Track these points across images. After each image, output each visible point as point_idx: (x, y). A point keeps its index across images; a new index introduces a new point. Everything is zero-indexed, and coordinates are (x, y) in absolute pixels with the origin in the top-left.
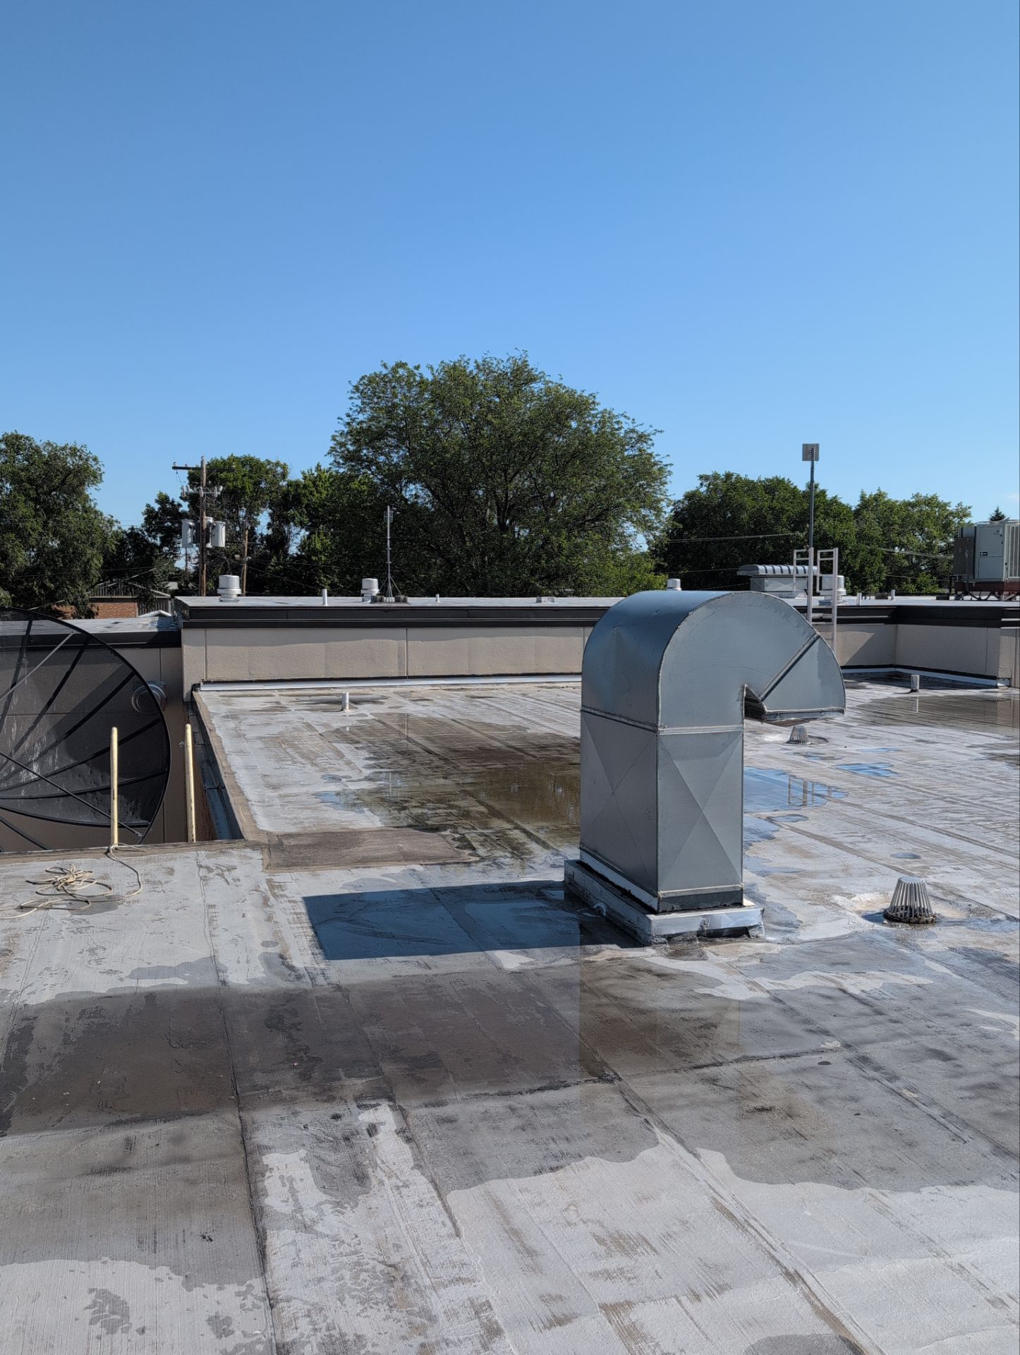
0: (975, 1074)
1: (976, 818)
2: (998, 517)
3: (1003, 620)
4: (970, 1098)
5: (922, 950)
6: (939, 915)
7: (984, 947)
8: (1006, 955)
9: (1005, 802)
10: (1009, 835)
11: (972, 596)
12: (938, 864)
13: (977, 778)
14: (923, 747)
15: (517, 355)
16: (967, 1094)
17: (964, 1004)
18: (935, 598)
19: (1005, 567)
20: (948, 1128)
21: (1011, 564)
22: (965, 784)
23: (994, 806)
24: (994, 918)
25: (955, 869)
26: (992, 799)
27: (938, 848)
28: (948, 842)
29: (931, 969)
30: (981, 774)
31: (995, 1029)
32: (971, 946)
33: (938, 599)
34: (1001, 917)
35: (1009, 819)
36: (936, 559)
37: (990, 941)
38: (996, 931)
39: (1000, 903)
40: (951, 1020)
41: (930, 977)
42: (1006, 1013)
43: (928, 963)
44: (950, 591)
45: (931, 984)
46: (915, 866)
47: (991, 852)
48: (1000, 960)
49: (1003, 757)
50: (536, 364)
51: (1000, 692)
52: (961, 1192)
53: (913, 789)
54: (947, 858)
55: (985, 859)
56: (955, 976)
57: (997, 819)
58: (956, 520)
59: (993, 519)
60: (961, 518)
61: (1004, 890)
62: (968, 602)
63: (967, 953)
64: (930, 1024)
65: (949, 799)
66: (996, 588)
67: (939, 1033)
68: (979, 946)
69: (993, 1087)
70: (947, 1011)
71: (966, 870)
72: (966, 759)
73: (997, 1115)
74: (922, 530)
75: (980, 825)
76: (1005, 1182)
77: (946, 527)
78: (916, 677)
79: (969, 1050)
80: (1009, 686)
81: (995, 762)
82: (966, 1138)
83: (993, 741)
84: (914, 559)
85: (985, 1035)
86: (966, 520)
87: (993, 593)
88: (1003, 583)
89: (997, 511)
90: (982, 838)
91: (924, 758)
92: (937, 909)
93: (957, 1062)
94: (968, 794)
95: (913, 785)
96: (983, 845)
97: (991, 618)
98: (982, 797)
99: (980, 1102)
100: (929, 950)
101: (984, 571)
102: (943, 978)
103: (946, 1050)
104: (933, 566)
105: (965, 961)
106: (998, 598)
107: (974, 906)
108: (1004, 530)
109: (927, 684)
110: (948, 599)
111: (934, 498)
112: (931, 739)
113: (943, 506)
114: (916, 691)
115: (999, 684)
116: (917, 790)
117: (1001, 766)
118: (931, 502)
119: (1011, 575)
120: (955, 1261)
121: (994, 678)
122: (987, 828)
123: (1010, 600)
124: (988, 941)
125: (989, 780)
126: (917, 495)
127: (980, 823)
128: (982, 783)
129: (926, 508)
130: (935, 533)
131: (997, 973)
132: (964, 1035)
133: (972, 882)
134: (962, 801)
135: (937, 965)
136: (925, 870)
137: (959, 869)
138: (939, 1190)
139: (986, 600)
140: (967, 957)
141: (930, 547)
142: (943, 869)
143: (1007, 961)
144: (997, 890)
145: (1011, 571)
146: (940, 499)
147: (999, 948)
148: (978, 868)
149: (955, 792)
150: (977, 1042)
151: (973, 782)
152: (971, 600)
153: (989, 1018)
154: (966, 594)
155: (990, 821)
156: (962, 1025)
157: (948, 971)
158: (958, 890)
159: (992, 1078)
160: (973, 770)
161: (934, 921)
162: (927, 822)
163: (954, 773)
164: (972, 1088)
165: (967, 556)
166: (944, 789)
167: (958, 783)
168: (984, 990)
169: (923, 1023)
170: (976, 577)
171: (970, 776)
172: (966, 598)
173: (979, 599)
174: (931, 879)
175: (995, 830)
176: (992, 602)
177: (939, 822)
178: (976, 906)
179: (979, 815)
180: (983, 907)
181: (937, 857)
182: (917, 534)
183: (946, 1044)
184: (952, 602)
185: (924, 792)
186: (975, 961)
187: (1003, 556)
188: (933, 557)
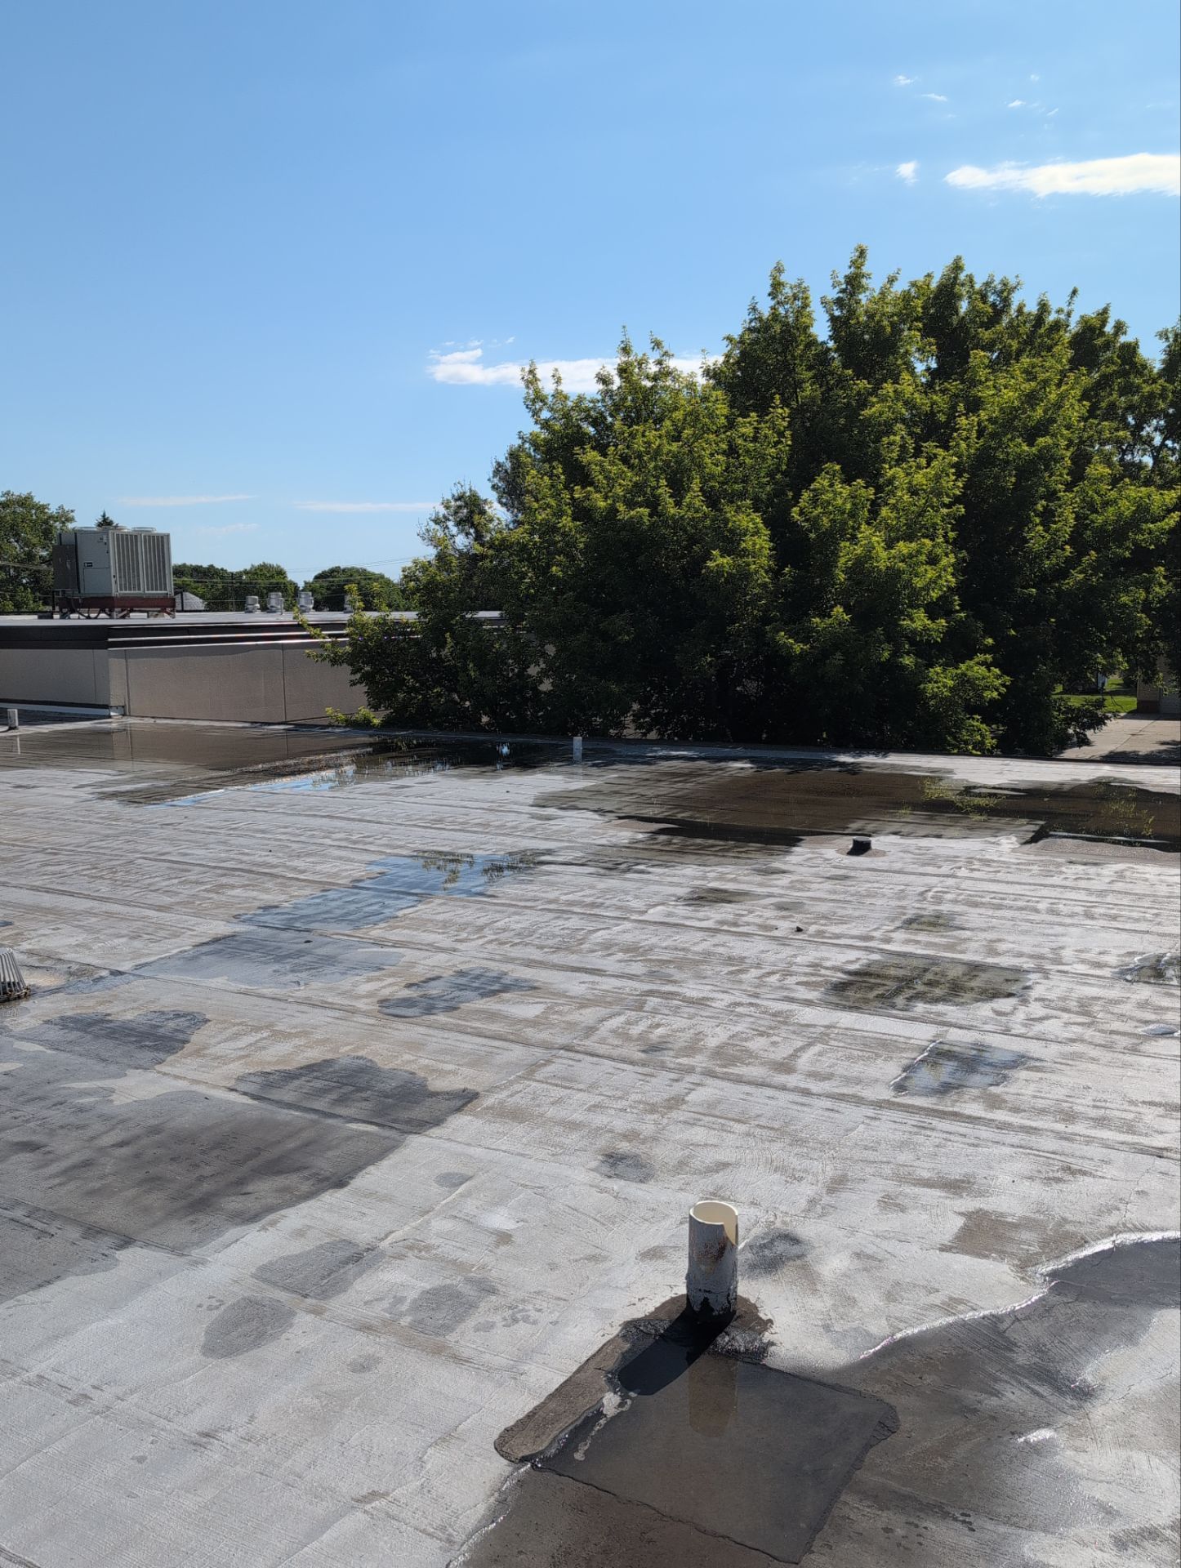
0: (66, 1156)
1: (81, 868)
2: (106, 523)
3: (110, 640)
4: (60, 1184)
5: (11, 1031)
6: (34, 986)
7: (84, 1011)
8: (109, 1015)
9: (114, 844)
10: (116, 880)
11: (80, 614)
12: (35, 927)
13: (83, 822)
14: (22, 792)
16: (57, 1181)
17: (58, 1081)
18: (36, 617)
19: (113, 580)
20: (32, 1227)
21: (120, 577)
22: (68, 831)
23: (101, 851)
24: (96, 976)
25: (54, 929)
26: (98, 844)
27: (36, 909)
28: (47, 900)
29: (21, 1051)
30: (89, 816)
31: (92, 1099)
32: (69, 1013)
33: (40, 618)
34: (104, 973)
35: (118, 863)
36: (39, 571)
37: (91, 1003)
38: (98, 990)
39: (103, 959)
40: (43, 1103)
41: (19, 1060)
42: (105, 1078)
43: (18, 1045)
44: (54, 608)
45: (20, 1068)
46: (7, 934)
47: (95, 904)
48: (102, 1021)
49: (114, 795)
51: (114, 722)
52: (44, 1294)
53: (8, 845)
54: (45, 919)
55: (89, 913)
56: (49, 1052)
57: (104, 865)
58: (58, 525)
59: (100, 525)
60: (63, 523)
61: (109, 943)
62: (75, 620)
63: (65, 1023)
64: (17, 1114)
65: (50, 851)
66: (105, 603)
67: (28, 1121)
68: (79, 1012)
69: (87, 1164)
70: (39, 1093)
71: (66, 929)
72: (71, 802)
73: (91, 1193)
74: (17, 535)
75: (85, 875)
76: (95, 1264)
77: (47, 533)
78: (14, 711)
79: (61, 1132)
80: (124, 715)
81: (105, 801)
82: (53, 1230)
83: (104, 778)
84: (12, 571)
85: (81, 1110)
87: (102, 610)
88: (111, 598)
89: (104, 516)
90: (86, 889)
91: (22, 806)
92: (30, 979)
93: (47, 1149)
94: (73, 842)
95: (9, 839)
96: (87, 897)
97: (97, 638)
98: (89, 842)
99: (71, 1186)
100: (19, 1029)
101: (91, 585)
102: (35, 1057)
103: (34, 1138)
104: (36, 578)
105: (62, 1032)
106: (109, 615)
107: (74, 967)
108: (108, 537)
109: (28, 718)
110: (52, 618)
111: (29, 498)
112: (32, 783)
113: (42, 508)
114: (15, 728)
115: (112, 714)
116: (13, 845)
117: (112, 805)
118: (25, 502)
119: (121, 590)
120: (32, 1375)
121: (106, 707)
122: (93, 877)
123: (123, 617)
124: (87, 1004)
125: (97, 823)
126: (8, 493)
127: (85, 873)
128: (90, 827)
129: (19, 510)
130: (35, 540)
131: (97, 1037)
132: (57, 1116)
133: (73, 941)
134: (66, 850)
135: (29, 1044)
136: (19, 937)
137: (58, 929)
138: (19, 1301)
139: (96, 618)
140: (64, 1027)
141: (30, 557)
142: (39, 932)
143: (111, 1021)
144: (100, 945)
145: (121, 585)
146: (36, 500)
147: (101, 1009)
148: (81, 923)
149: (57, 841)
150: (72, 1119)
151: (79, 827)
152: (79, 618)
153: (85, 1089)
154: (73, 612)
155: (96, 868)
156: (55, 1105)
157: (41, 1048)
158: (57, 953)
159: (87, 1154)
160: (79, 813)
161: (29, 994)
162: (23, 881)
163: (57, 819)
164: (65, 1172)
165: (68, 566)
166: (45, 840)
167: (61, 831)
168: (83, 1059)
169: (9, 1115)
170: (82, 591)
171: (76, 821)
172: (72, 616)
173: (88, 618)
174: (25, 946)
175: (101, 877)
176: (103, 620)
177: (37, 878)
178: (77, 967)
179: (84, 864)
180: (85, 967)
181: (32, 919)
182: (12, 540)
183: (34, 1132)
184: (57, 621)
185: (21, 846)
186: (73, 1029)
187: (109, 567)
188: (35, 568)
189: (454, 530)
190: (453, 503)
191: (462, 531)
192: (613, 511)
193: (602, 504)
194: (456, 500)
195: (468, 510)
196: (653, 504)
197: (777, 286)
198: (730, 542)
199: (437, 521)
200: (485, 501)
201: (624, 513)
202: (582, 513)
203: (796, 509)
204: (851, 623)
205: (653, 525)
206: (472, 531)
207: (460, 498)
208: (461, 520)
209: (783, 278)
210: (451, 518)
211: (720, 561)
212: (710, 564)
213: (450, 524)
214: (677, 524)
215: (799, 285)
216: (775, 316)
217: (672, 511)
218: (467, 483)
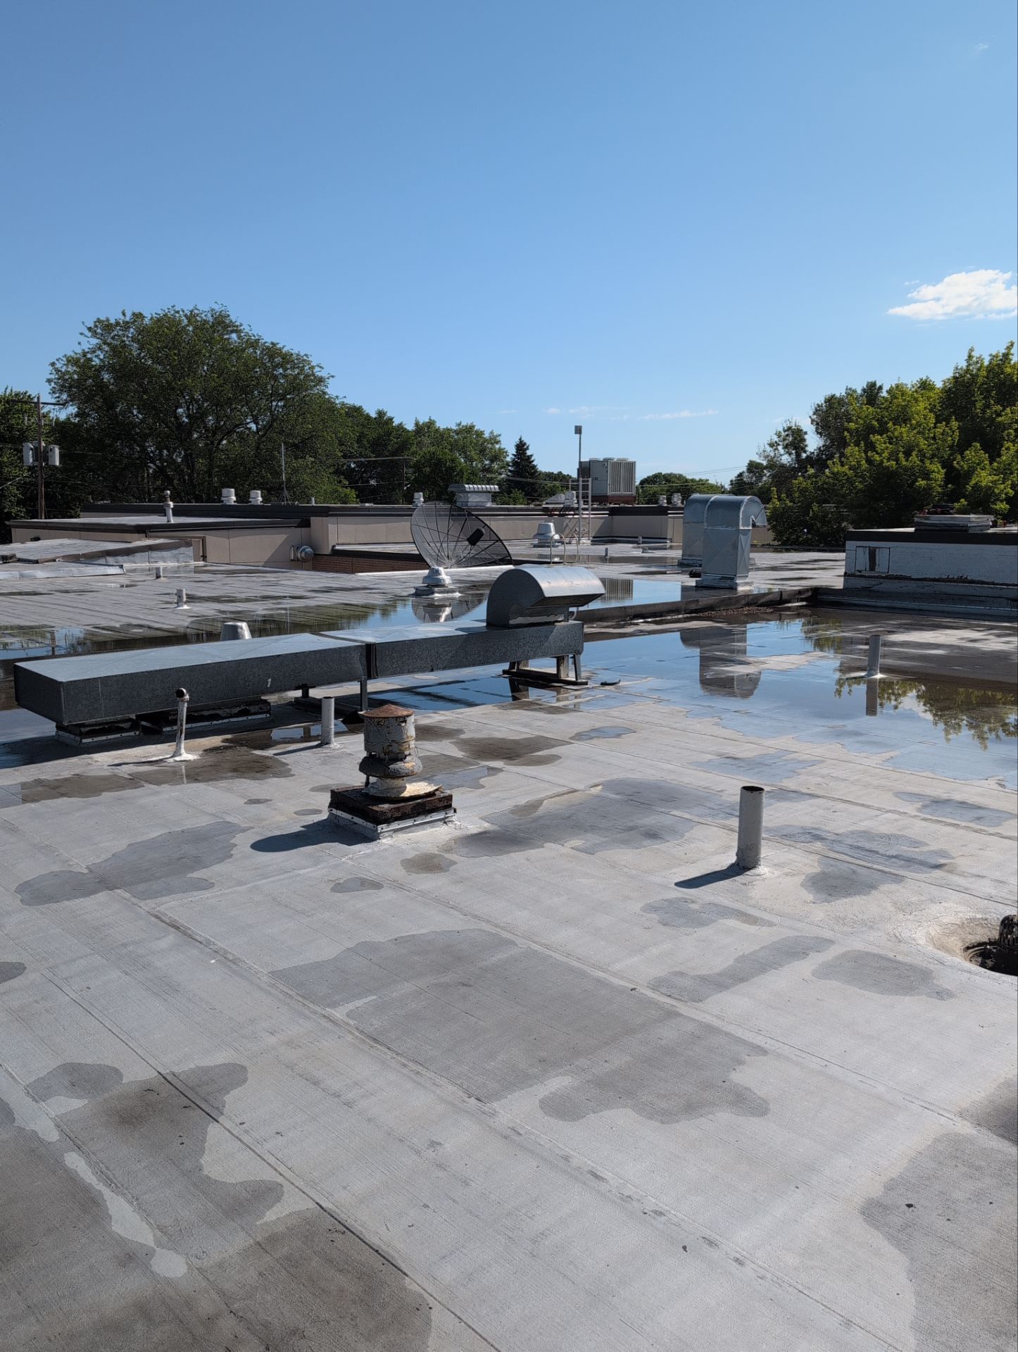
15: (217, 308)
19: (608, 486)
21: (612, 485)
50: (235, 316)
58: (490, 446)
60: (493, 444)
77: (482, 451)
86: (497, 446)
88: (607, 496)
89: (520, 439)
108: (608, 464)
111: (472, 427)
119: (612, 491)
121: (666, 539)
126: (458, 424)
129: (466, 435)
130: (475, 456)
145: (612, 489)
146: (476, 428)
187: (607, 480)
189: (782, 451)
190: (783, 433)
191: (787, 452)
192: (882, 462)
193: (878, 459)
194: (785, 431)
195: (794, 439)
196: (897, 460)
197: (970, 357)
198: (926, 475)
199: (771, 445)
200: (806, 433)
201: (886, 464)
202: (869, 461)
203: (955, 462)
204: (968, 505)
205: (897, 468)
206: (794, 452)
207: (790, 428)
208: (787, 444)
209: (973, 354)
210: (780, 443)
211: (921, 483)
212: (917, 484)
213: (780, 448)
214: (906, 469)
215: (980, 357)
216: (967, 371)
217: (904, 463)
218: (793, 421)
